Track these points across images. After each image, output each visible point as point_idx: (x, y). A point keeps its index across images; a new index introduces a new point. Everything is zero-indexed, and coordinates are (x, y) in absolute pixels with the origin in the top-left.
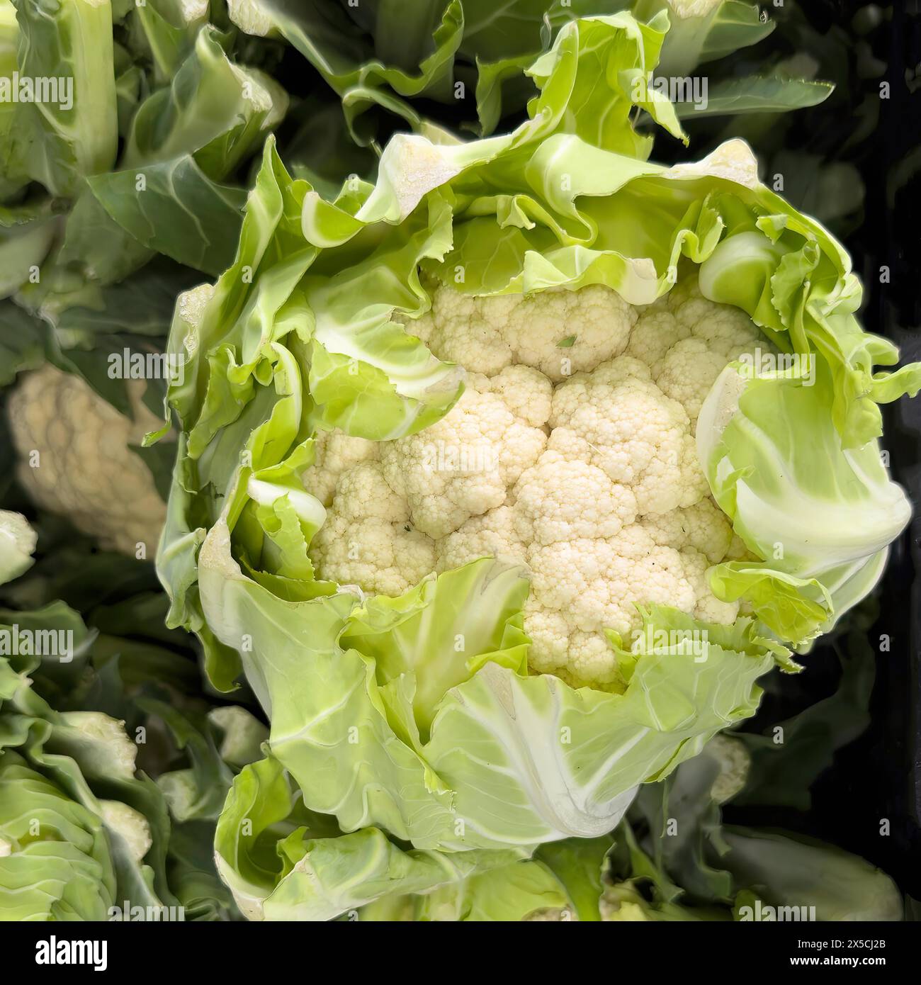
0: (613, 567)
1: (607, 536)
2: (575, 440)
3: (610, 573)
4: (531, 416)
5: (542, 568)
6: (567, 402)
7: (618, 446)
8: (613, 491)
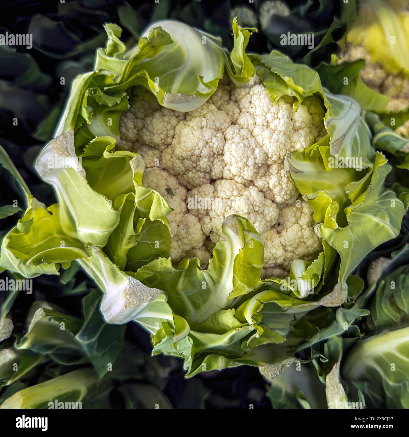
0: (262, 124)
1: (250, 133)
2: (215, 166)
3: (265, 124)
4: (212, 191)
5: (278, 153)
6: (199, 177)
7: (211, 144)
8: (230, 138)
